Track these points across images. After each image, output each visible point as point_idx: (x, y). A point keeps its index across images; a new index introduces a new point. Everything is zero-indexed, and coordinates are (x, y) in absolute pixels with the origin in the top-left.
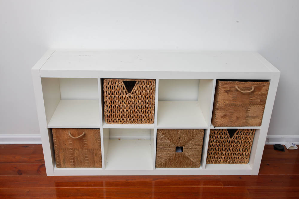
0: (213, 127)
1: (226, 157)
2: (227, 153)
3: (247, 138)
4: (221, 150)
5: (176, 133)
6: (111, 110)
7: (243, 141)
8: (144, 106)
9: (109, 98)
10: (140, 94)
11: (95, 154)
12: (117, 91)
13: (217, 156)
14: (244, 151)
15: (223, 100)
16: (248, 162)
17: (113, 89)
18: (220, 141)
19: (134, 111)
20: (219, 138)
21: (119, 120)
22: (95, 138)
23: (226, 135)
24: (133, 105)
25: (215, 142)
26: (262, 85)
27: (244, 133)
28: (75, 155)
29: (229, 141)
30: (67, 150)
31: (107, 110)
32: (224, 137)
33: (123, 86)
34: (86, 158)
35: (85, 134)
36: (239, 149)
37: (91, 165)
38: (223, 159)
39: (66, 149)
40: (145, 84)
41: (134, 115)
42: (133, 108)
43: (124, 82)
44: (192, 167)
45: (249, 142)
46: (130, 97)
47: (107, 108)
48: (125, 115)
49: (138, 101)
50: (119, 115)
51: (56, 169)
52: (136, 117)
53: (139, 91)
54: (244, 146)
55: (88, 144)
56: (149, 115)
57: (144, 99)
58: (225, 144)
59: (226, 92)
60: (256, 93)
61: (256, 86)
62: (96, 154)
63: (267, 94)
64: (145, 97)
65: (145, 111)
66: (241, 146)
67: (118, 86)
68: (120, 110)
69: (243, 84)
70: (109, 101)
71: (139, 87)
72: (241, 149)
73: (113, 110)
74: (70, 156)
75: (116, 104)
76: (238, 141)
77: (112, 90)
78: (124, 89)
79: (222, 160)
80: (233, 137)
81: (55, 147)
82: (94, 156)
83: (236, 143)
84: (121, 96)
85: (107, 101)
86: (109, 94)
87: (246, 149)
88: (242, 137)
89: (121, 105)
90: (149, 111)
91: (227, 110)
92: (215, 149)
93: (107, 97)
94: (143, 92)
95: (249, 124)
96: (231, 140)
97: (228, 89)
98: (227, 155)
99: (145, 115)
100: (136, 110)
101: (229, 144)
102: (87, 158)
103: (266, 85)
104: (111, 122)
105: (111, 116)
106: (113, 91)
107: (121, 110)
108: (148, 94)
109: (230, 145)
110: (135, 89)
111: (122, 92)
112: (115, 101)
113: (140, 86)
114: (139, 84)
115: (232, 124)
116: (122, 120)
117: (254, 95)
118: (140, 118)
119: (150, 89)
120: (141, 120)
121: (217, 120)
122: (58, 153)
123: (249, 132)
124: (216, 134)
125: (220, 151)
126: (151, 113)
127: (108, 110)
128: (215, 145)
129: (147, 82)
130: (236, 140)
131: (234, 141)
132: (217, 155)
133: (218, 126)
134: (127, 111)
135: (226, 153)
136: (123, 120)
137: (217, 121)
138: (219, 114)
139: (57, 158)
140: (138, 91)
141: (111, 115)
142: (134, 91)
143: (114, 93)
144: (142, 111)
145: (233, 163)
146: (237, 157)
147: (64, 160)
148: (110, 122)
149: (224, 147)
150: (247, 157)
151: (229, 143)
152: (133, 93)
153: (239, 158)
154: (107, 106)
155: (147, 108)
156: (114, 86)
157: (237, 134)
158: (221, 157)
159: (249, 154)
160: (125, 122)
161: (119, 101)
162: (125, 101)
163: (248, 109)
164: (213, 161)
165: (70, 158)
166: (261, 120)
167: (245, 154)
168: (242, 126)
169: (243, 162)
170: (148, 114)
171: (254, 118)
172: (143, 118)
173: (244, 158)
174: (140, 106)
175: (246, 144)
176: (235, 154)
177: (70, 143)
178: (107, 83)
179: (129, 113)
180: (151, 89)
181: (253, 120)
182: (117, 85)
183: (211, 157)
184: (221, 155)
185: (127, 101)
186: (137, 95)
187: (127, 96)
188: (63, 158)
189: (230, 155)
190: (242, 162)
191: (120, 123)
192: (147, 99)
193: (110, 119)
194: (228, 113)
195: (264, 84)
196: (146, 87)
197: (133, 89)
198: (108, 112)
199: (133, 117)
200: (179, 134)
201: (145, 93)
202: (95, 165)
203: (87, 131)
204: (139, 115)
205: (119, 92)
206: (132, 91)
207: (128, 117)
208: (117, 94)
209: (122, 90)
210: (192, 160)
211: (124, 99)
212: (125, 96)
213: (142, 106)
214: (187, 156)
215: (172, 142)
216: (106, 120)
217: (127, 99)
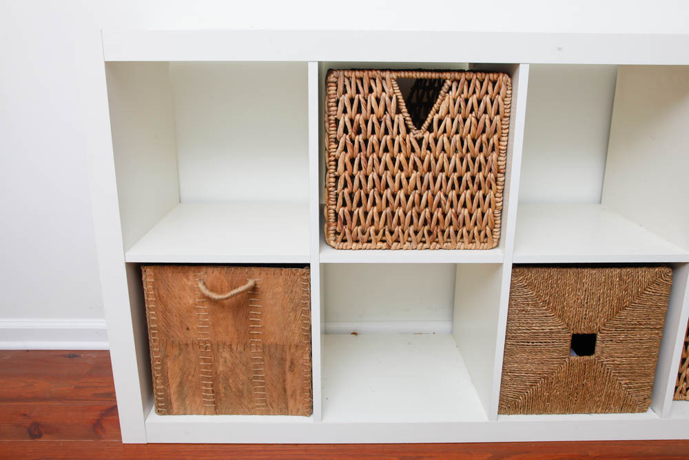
5: (576, 281)
6: (351, 195)
8: (467, 176)
9: (345, 150)
10: (457, 132)
11: (288, 364)
12: (374, 118)
17: (359, 111)
19: (434, 196)
21: (377, 233)
22: (292, 300)
24: (429, 176)
28: (221, 368)
30: (191, 346)
31: (337, 195)
33: (397, 99)
34: (257, 378)
35: (254, 289)
37: (274, 405)
39: (187, 345)
40: (474, 92)
41: (432, 215)
42: (428, 188)
43: (399, 80)
44: (622, 410)
46: (420, 141)
47: (336, 187)
48: (400, 212)
49: (449, 159)
50: (380, 214)
51: (154, 418)
52: (438, 223)
53: (453, 120)
55: (263, 327)
56: (483, 214)
57: (468, 151)
62: (292, 363)
64: (474, 141)
65: (472, 197)
67: (378, 100)
70: (344, 158)
71: (455, 101)
73: (357, 195)
74: (203, 373)
75: (369, 168)
77: (358, 115)
78: (398, 111)
81: (151, 338)
82: (285, 372)
84: (389, 137)
85: (336, 161)
86: (346, 131)
89: (387, 176)
90: (484, 197)
93: (337, 142)
94: (468, 122)
99: (471, 215)
100: (440, 195)
102: (263, 378)
104: (348, 244)
105: (348, 218)
106: (359, 118)
107: (388, 193)
108: (484, 132)
110: (437, 112)
111: (393, 121)
112: (367, 159)
113: (459, 99)
114: (453, 94)
116: (387, 233)
118: (451, 224)
119: (492, 111)
120: (456, 232)
122: (163, 364)
126: (490, 206)
127: (340, 194)
129: (482, 82)
134: (407, 197)
136: (392, 233)
139: (157, 378)
140: (448, 120)
141: (351, 213)
142: (436, 117)
143: (363, 126)
144: (458, 196)
147: (181, 385)
148: (344, 241)
152: (430, 129)
154: (337, 178)
155: (480, 188)
156: (366, 101)
160: (397, 241)
161: (380, 160)
162: (401, 158)
165: (203, 379)
170: (480, 210)
172: (464, 224)
174: (455, 176)
177: (205, 323)
178: (341, 88)
179: (413, 205)
180: (498, 113)
182: (374, 93)
185: (408, 159)
186: (445, 135)
187: (411, 138)
188: (178, 380)
191: (380, 244)
192: (481, 150)
193: (347, 231)
196: (479, 102)
197: (432, 112)
198: (340, 201)
199: (429, 220)
200: (586, 286)
201: (473, 128)
202: (287, 404)
203: (263, 274)
204: (450, 213)
205: (383, 124)
206: (429, 120)
207: (411, 223)
208: (373, 132)
209: (393, 115)
210: (626, 384)
211: (400, 151)
212: (401, 139)
213: (460, 179)
214: (608, 369)
215: (559, 316)
216: (332, 235)
217: (409, 150)
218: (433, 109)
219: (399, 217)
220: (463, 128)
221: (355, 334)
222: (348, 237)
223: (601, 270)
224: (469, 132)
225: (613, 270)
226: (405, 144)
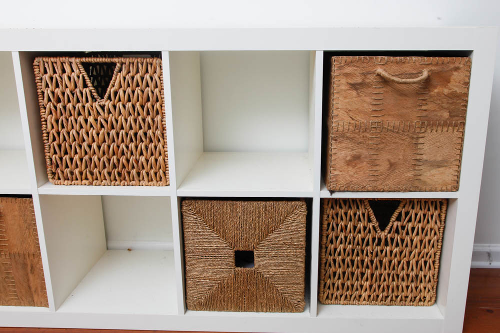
0: (326, 194)
1: (375, 286)
2: (377, 273)
3: (425, 232)
4: (360, 265)
5: (232, 211)
6: (60, 146)
7: (416, 240)
8: (141, 133)
9: (51, 113)
10: (129, 100)
11: (29, 268)
12: (68, 91)
13: (349, 283)
14: (421, 269)
15: (348, 111)
16: (436, 301)
17: (57, 85)
18: (354, 238)
19: (118, 147)
20: (350, 232)
21: (81, 173)
22: (25, 221)
23: (369, 221)
24: (113, 132)
25: (341, 243)
26: (452, 66)
27: (416, 215)
29: (380, 240)
31: (49, 146)
32: (365, 228)
33: (83, 77)
34: (9, 278)
36: (408, 263)
37: (24, 299)
38: (366, 290)
40: (138, 71)
41: (118, 160)
42: (114, 141)
43: (86, 66)
44: (282, 310)
45: (432, 242)
46: (103, 107)
47: (48, 140)
48: (95, 158)
49: (126, 120)
50: (81, 160)
52: (124, 167)
53: (125, 92)
54: (419, 253)
55: (8, 240)
56: (156, 160)
57: (139, 114)
58: (369, 248)
59: (354, 86)
60: (436, 91)
61: (433, 68)
62: (32, 267)
63: (467, 95)
64: (142, 107)
65: (147, 148)
66: (410, 253)
67: (69, 78)
68: (80, 146)
69: (397, 63)
70: (51, 119)
71: (125, 78)
72: (413, 262)
73: (63, 145)
75: (70, 127)
76: (402, 241)
77: (57, 89)
78: (85, 86)
79: (365, 295)
80: (388, 228)
82: (28, 274)
83: (397, 245)
84: (80, 105)
85: (46, 121)
86: (49, 100)
87: (425, 262)
88: (413, 229)
89: (83, 132)
90: (156, 147)
91: (360, 143)
92: (343, 261)
93: (45, 108)
94: (136, 94)
95: (425, 183)
96: (383, 235)
97: (359, 80)
98: (376, 281)
99: (147, 161)
100: (123, 146)
101: (379, 248)
102: (13, 278)
103: (461, 66)
104: (62, 180)
105: (59, 162)
106: (58, 91)
107: (85, 145)
108: (148, 99)
109: (382, 251)
110: (114, 86)
112: (67, 120)
113: (127, 77)
114: (124, 72)
115: (379, 183)
116: (88, 174)
117: (431, 97)
118: (134, 167)
119: (152, 85)
120: (138, 174)
121: (335, 170)
123: (430, 213)
124: (342, 219)
125: (358, 267)
126: (160, 154)
127: (51, 145)
128: (342, 251)
129: (142, 64)
130: (398, 237)
131: (392, 240)
132: (348, 279)
133: (339, 191)
134: (99, 147)
135: (372, 275)
136: (92, 174)
137: (336, 173)
138: (340, 152)
140: (121, 92)
141: (61, 159)
142: (112, 90)
143: (61, 97)
144: (137, 147)
145: (392, 302)
146: (404, 284)
148: (59, 179)
149: (367, 255)
150: (429, 286)
151: (379, 244)
152: (109, 98)
153: (407, 287)
154: (48, 133)
155: (151, 141)
156: (62, 79)
157: (399, 219)
158: (362, 286)
159: (433, 276)
160: (97, 179)
161: (76, 120)
162: (91, 119)
163: (418, 138)
164: (341, 296)
166: (456, 174)
167: (425, 276)
168: (405, 191)
169: (420, 300)
170: (153, 157)
171: (438, 165)
172: (143, 168)
173: (423, 289)
174: (132, 133)
175: (425, 247)
176: (398, 276)
178: (42, 70)
179: (104, 153)
180: (156, 86)
181: (434, 171)
182: (67, 73)
183: (334, 284)
184: (360, 278)
185: (96, 120)
186: (121, 103)
187: (96, 105)
189: (385, 280)
190: (418, 300)
191: (84, 182)
192: (148, 113)
193: (59, 172)
194: (365, 152)
195: (457, 65)
196: (142, 78)
197: (110, 87)
198: (52, 150)
199: (117, 165)
200: (240, 214)
201: (140, 98)
202: (33, 298)
203: (4, 202)
204: (132, 159)
205: (75, 95)
206: (108, 92)
207: (105, 167)
208: (69, 101)
209: (81, 89)
210: (281, 290)
211: (90, 114)
212: (89, 106)
213: (136, 134)
214: (266, 278)
215: (223, 237)
216: (50, 174)
217: (96, 114)
218: (110, 84)
219: (95, 162)
220: (133, 98)
221: (129, 250)
222: (61, 176)
223: (250, 202)
224: (138, 101)
225: (259, 202)
226: (93, 110)
